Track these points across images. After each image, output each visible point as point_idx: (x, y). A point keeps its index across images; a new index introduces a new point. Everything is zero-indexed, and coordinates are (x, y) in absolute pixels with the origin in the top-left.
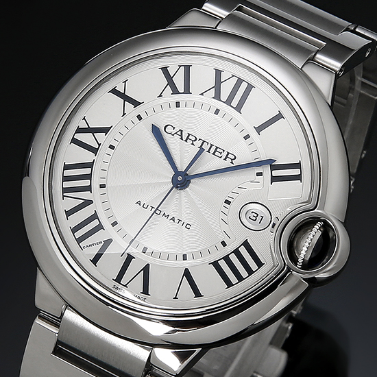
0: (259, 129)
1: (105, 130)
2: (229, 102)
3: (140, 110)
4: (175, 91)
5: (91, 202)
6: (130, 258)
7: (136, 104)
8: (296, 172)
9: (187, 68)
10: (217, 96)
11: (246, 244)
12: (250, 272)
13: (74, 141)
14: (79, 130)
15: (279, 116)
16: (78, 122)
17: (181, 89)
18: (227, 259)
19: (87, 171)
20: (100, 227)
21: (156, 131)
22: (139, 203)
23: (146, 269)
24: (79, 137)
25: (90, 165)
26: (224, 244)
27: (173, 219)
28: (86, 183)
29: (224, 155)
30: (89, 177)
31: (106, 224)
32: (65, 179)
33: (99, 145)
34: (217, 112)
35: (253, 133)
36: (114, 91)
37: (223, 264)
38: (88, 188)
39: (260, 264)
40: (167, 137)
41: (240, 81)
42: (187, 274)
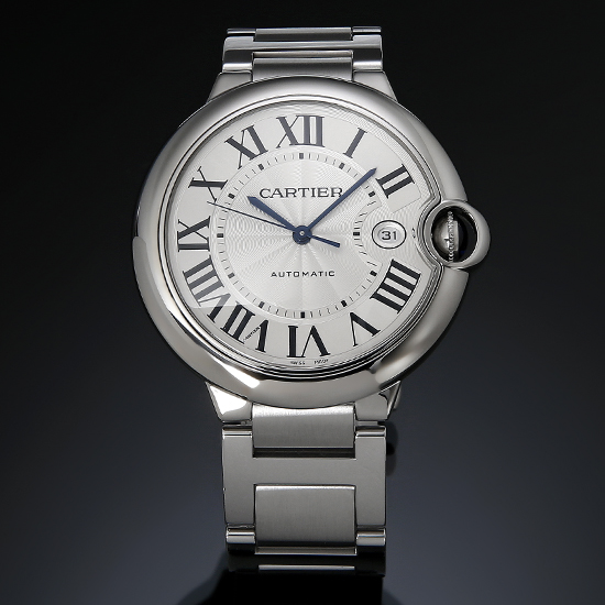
0: (349, 153)
1: (206, 223)
2: (307, 142)
3: (228, 189)
4: (252, 156)
5: (228, 296)
6: (293, 330)
7: (221, 185)
8: (404, 176)
9: (251, 130)
10: (294, 142)
11: (394, 264)
12: (412, 287)
13: (182, 247)
14: (180, 235)
15: (361, 133)
16: (175, 228)
17: (256, 152)
18: (383, 286)
19: (209, 269)
20: (249, 315)
21: (253, 201)
22: (274, 275)
23: (314, 332)
24: (184, 241)
25: (209, 262)
26: (373, 273)
27: (314, 274)
28: (214, 280)
29: (329, 192)
30: (213, 273)
31: (254, 308)
32: (192, 286)
33: (207, 239)
34: (301, 156)
35: (346, 159)
36: (194, 183)
37: (382, 292)
38: (219, 284)
39: (417, 276)
40: (268, 202)
41: (307, 118)
42: (354, 317)
